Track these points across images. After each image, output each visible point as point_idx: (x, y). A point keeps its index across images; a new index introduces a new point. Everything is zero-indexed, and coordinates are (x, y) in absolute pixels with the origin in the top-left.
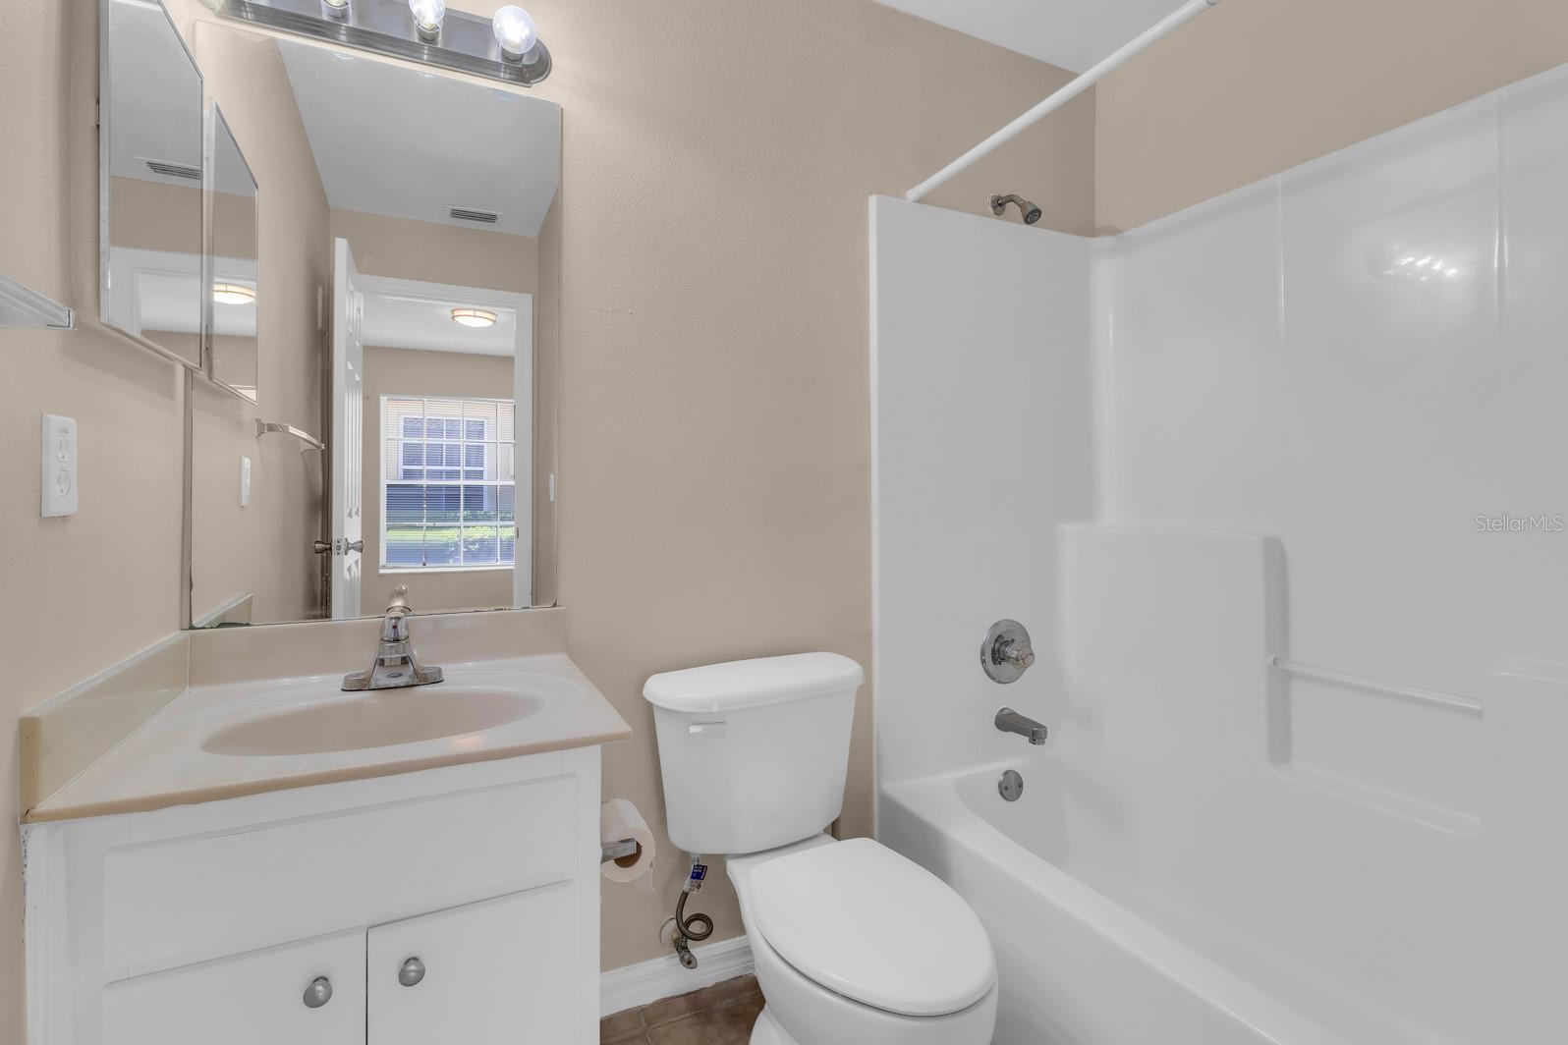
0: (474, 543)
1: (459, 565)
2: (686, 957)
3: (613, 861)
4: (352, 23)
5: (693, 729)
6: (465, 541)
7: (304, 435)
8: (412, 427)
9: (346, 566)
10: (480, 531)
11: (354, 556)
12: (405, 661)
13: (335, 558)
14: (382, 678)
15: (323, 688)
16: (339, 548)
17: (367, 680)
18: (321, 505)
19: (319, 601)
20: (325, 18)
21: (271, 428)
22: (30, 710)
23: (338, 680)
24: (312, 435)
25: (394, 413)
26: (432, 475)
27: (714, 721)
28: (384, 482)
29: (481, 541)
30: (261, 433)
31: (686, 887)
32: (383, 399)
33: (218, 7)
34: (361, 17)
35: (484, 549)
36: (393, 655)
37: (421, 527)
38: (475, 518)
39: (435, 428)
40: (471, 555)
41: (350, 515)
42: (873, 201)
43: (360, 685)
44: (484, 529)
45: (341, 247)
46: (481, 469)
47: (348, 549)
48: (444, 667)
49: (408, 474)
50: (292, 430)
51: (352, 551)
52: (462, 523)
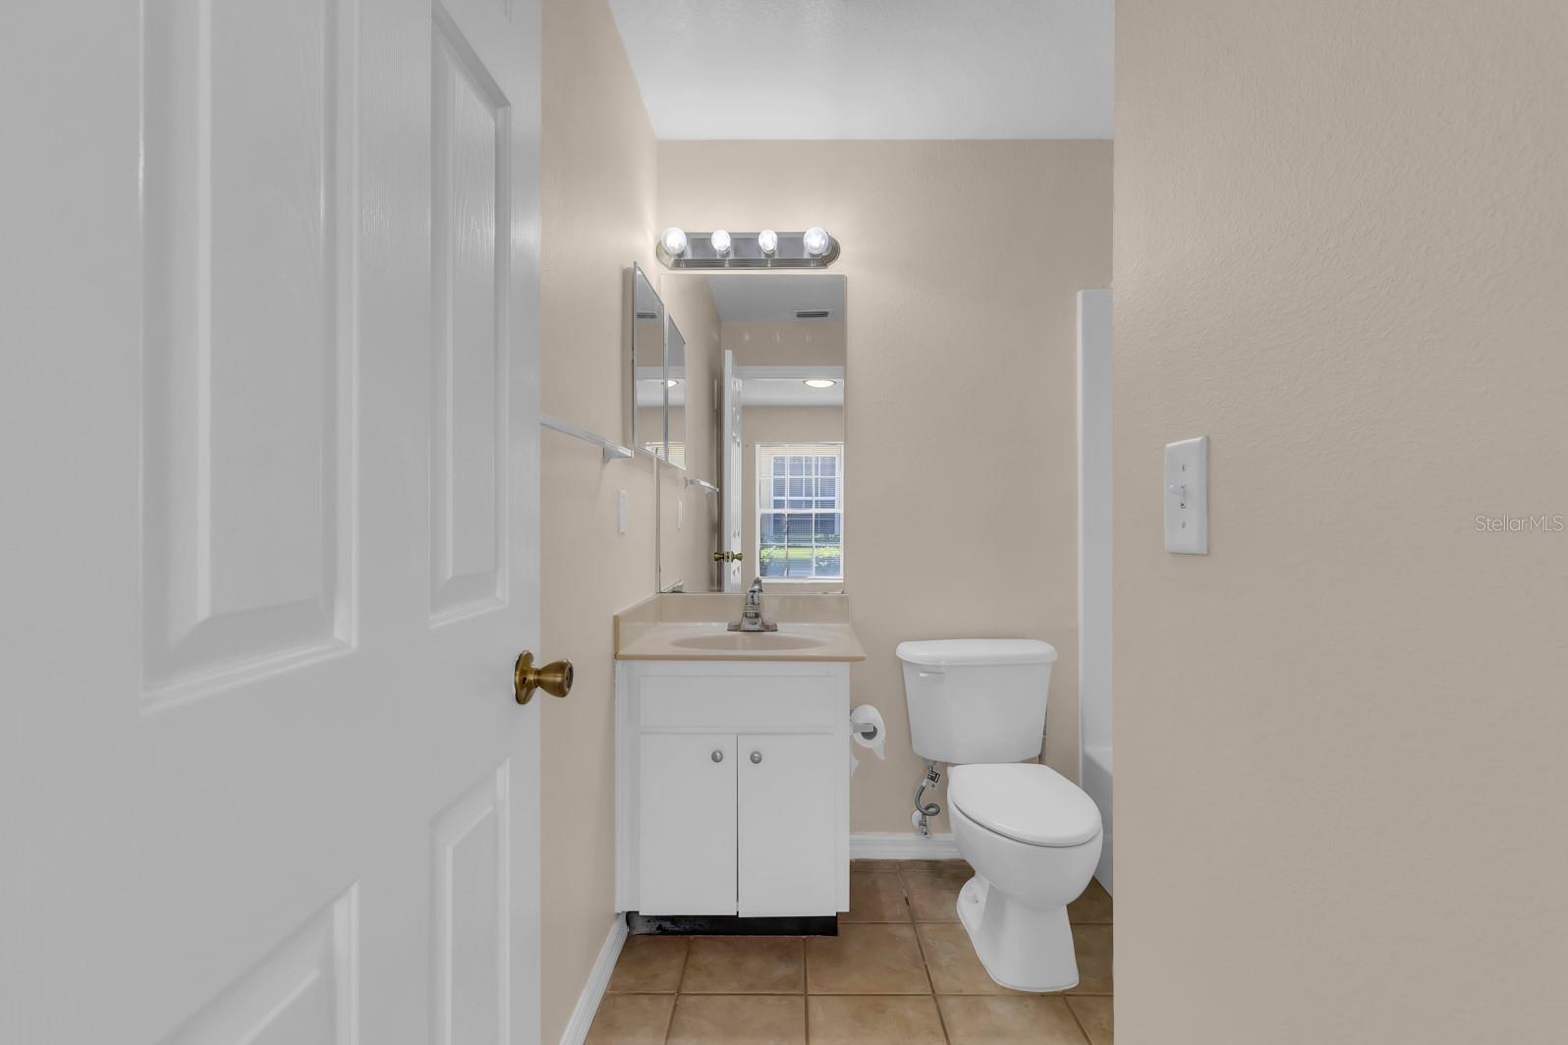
0: (823, 560)
1: (814, 578)
2: (924, 830)
3: (860, 735)
4: (732, 257)
5: (922, 675)
6: (817, 558)
7: (708, 485)
8: (779, 466)
9: (732, 570)
10: (828, 551)
11: (737, 563)
12: (757, 616)
13: (726, 564)
14: (747, 625)
15: (718, 628)
16: (728, 557)
17: (739, 626)
18: (717, 528)
19: (716, 582)
20: (718, 257)
21: (691, 482)
22: (615, 613)
23: (725, 626)
24: (712, 484)
25: (765, 457)
26: (793, 504)
27: (936, 672)
28: (759, 512)
29: (829, 559)
30: (686, 485)
31: (924, 784)
32: (758, 446)
33: (670, 265)
34: (736, 253)
35: (829, 566)
36: (751, 612)
37: (783, 547)
38: (827, 540)
39: (797, 465)
40: (821, 570)
41: (734, 536)
42: (1080, 294)
43: (736, 628)
44: (832, 549)
45: (728, 355)
46: (833, 498)
47: (733, 558)
48: (778, 625)
49: (778, 504)
50: (703, 483)
51: (735, 560)
52: (814, 544)
